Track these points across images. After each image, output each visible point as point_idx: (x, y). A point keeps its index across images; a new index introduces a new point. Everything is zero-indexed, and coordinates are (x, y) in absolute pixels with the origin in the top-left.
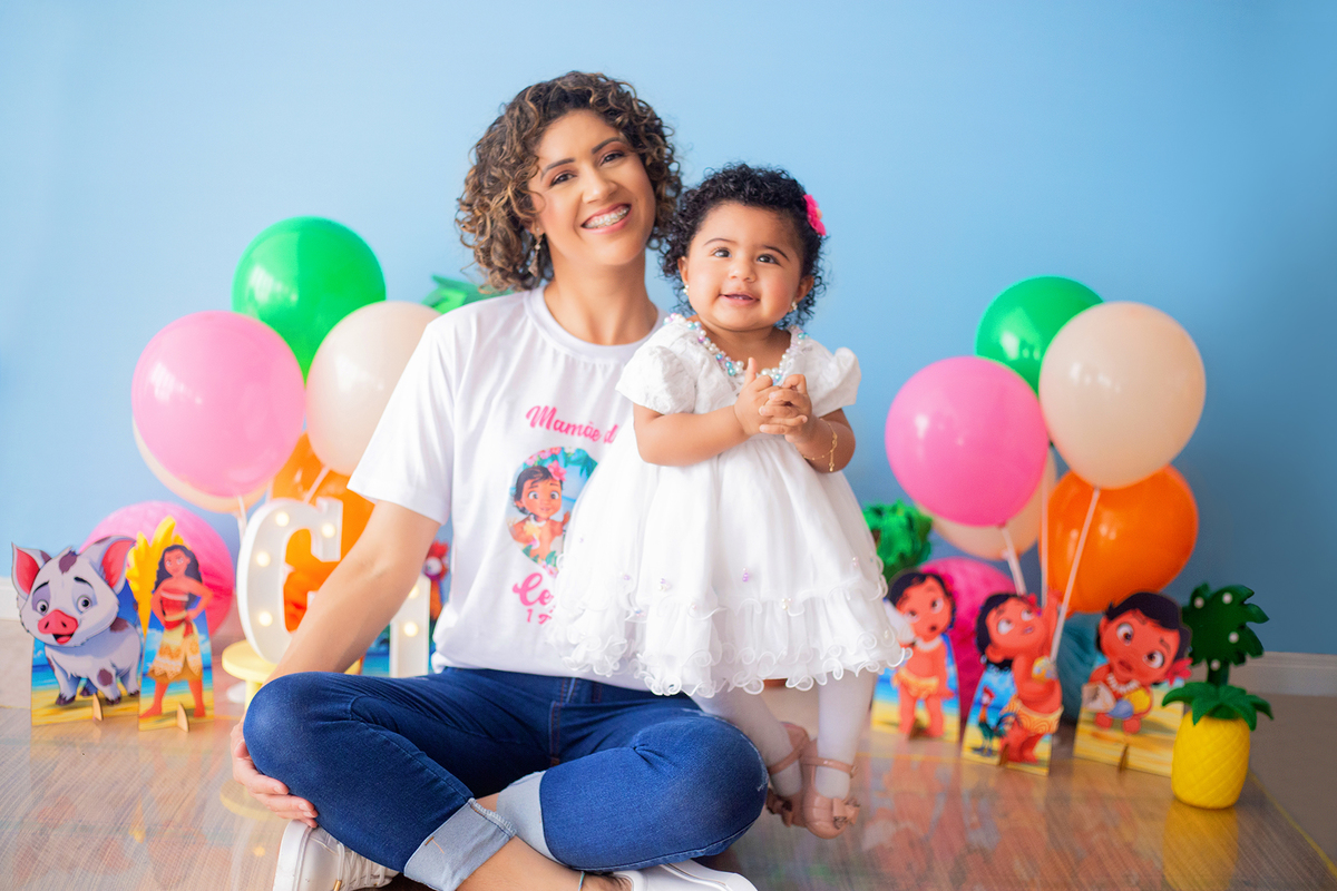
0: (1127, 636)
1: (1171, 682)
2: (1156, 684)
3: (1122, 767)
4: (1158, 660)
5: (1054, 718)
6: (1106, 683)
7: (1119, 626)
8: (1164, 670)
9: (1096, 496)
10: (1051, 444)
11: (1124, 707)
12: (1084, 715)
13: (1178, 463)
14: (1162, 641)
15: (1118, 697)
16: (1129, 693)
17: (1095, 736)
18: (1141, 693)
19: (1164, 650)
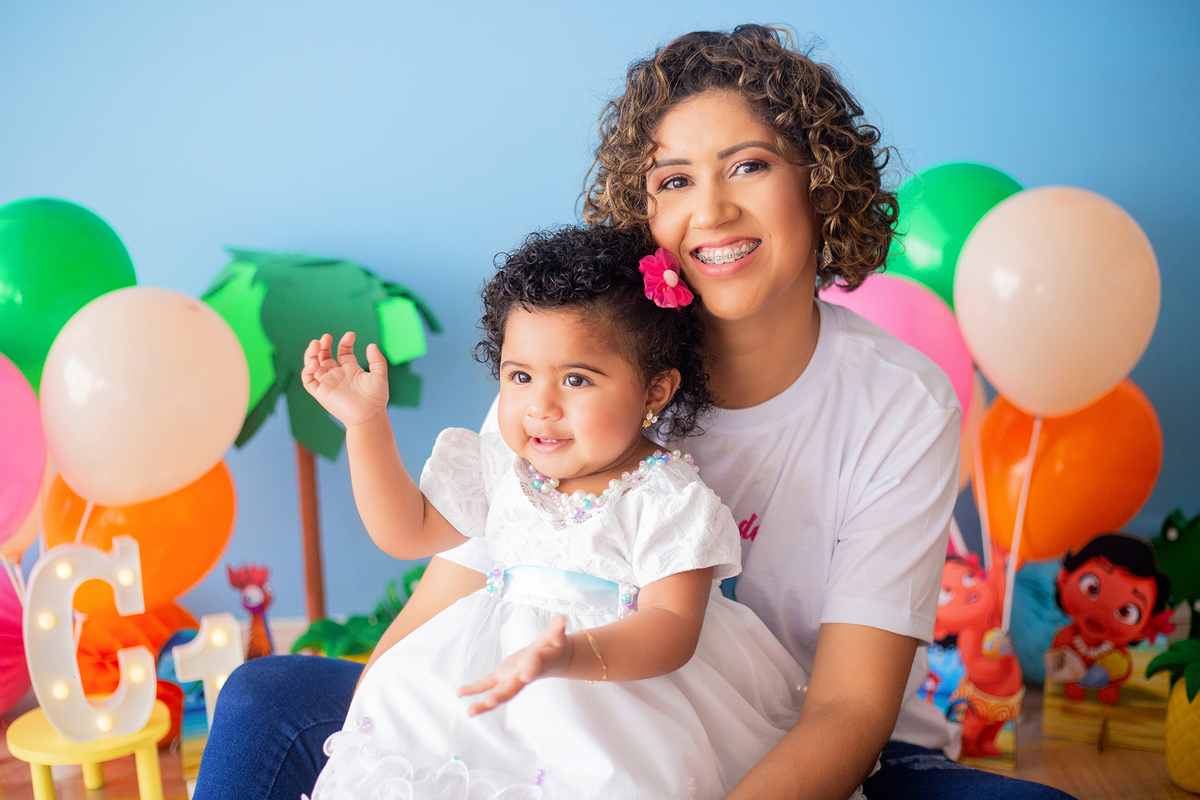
0: (1092, 590)
1: (1152, 641)
2: (1134, 643)
3: (1103, 744)
4: (1133, 616)
5: (1015, 700)
6: (1074, 648)
7: (1082, 578)
8: (1143, 623)
9: (1037, 425)
10: (975, 367)
11: (1097, 674)
12: (1049, 688)
13: (1136, 375)
14: (1135, 592)
15: (1089, 663)
16: (1101, 656)
17: (1066, 711)
18: (1117, 656)
19: (1138, 601)
